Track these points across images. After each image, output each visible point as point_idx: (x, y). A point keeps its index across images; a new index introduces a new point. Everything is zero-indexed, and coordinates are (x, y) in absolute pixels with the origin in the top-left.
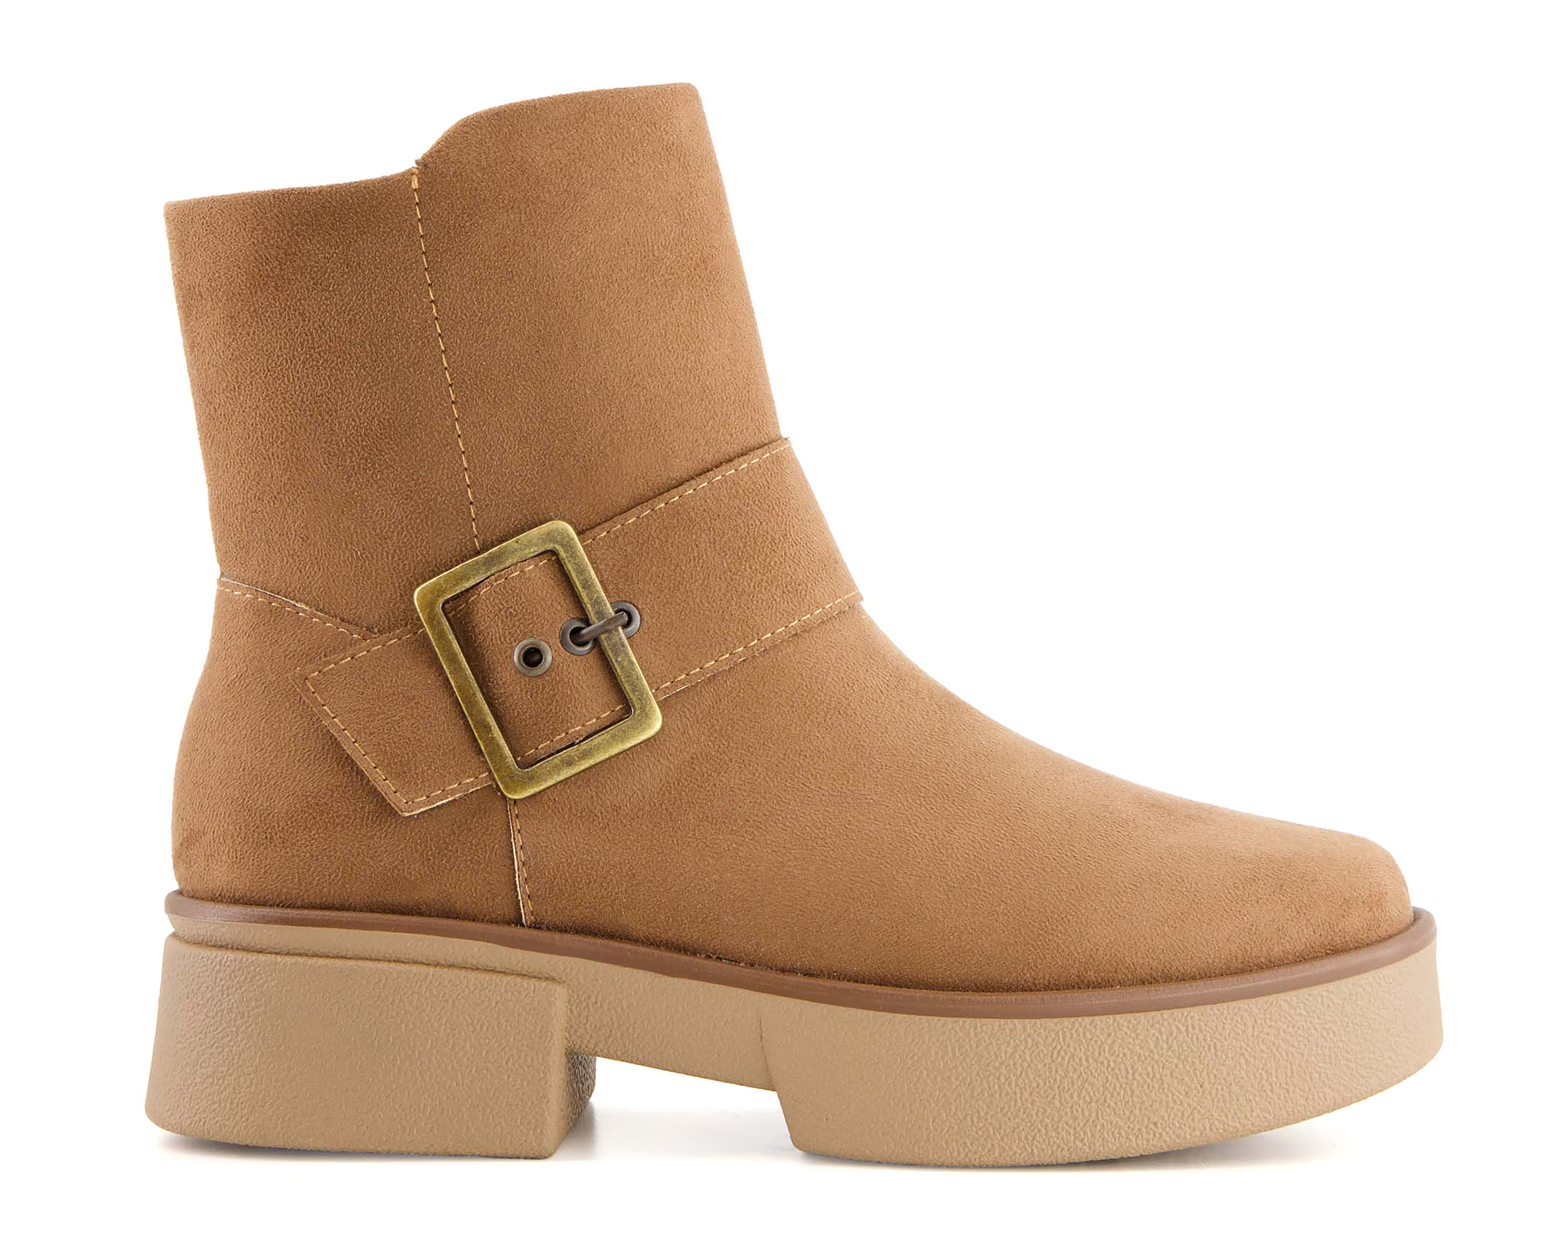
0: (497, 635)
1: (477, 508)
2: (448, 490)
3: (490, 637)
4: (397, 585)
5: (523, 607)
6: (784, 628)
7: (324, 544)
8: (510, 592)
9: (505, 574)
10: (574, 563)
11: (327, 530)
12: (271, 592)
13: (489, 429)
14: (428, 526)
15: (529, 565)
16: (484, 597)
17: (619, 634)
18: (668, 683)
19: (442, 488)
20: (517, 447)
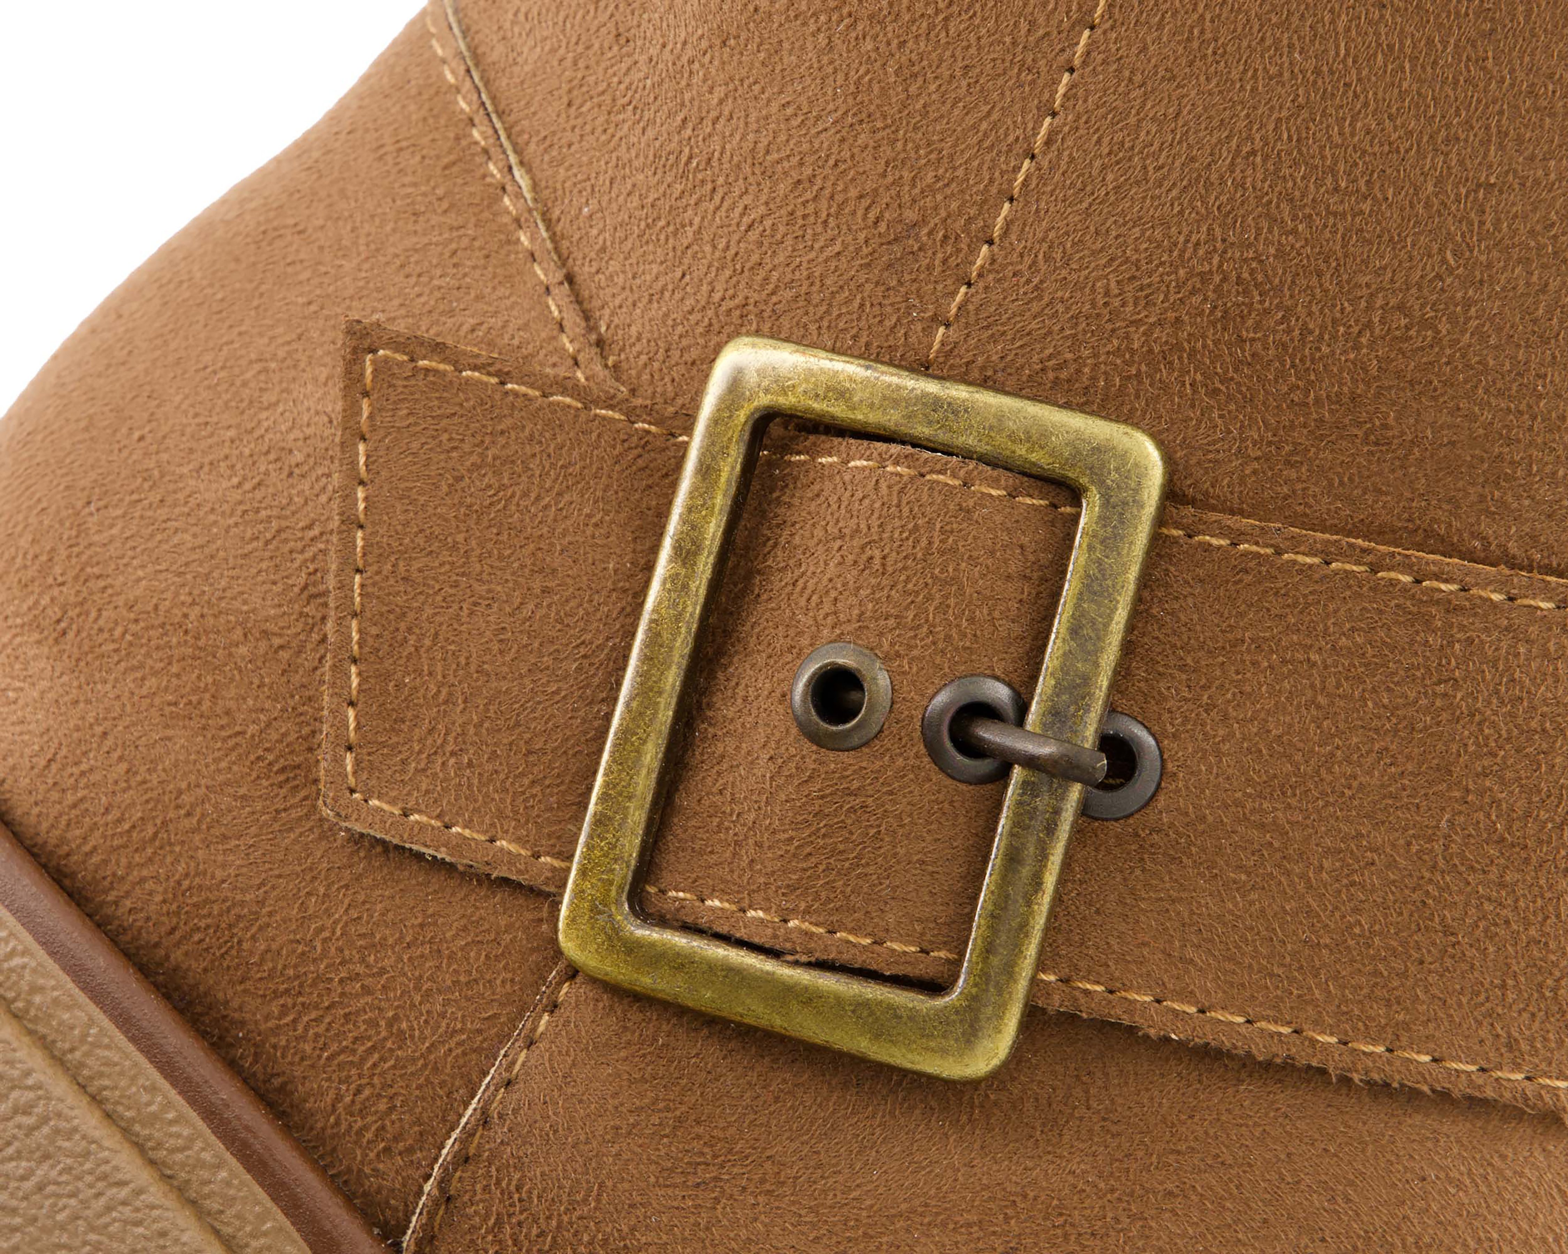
0: (811, 585)
1: (993, 261)
2: (960, 172)
3: (797, 573)
4: (717, 296)
5: (905, 568)
6: (1473, 1068)
7: (649, 82)
8: (906, 510)
9: (926, 461)
10: (1099, 562)
11: (670, 58)
12: (493, 98)
13: (1144, 104)
14: (865, 218)
15: (995, 483)
16: (847, 477)
17: (1063, 798)
18: (1099, 988)
19: (951, 157)
20: (1174, 193)
